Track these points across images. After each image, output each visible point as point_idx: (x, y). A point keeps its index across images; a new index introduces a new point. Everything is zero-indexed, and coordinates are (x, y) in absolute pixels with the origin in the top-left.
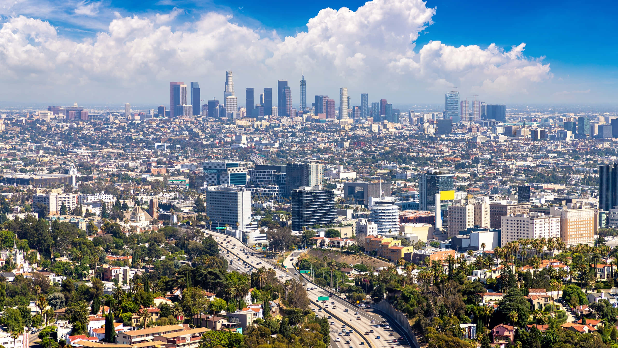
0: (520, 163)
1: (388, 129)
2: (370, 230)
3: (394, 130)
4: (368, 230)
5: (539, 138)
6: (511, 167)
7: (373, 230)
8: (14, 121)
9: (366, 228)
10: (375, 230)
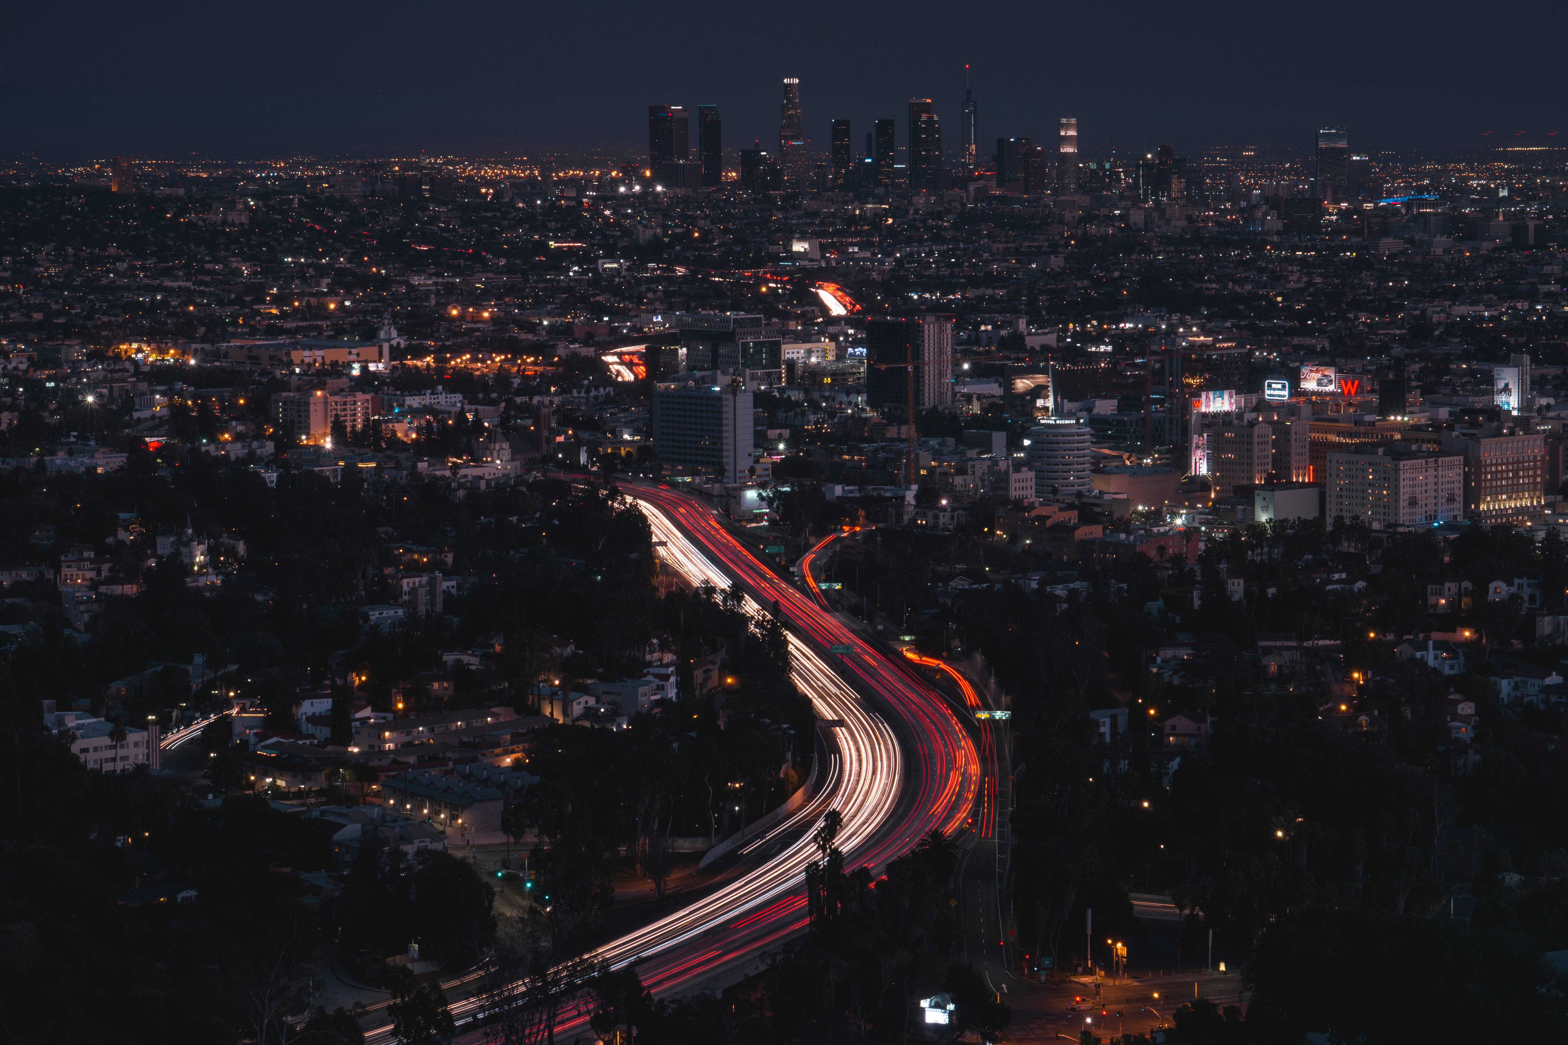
0: (1460, 310)
1: (1168, 222)
2: (1018, 485)
3: (1184, 223)
4: (1013, 485)
5: (1531, 241)
6: (1436, 317)
7: (1025, 484)
8: (272, 203)
9: (1007, 481)
10: (1029, 484)
